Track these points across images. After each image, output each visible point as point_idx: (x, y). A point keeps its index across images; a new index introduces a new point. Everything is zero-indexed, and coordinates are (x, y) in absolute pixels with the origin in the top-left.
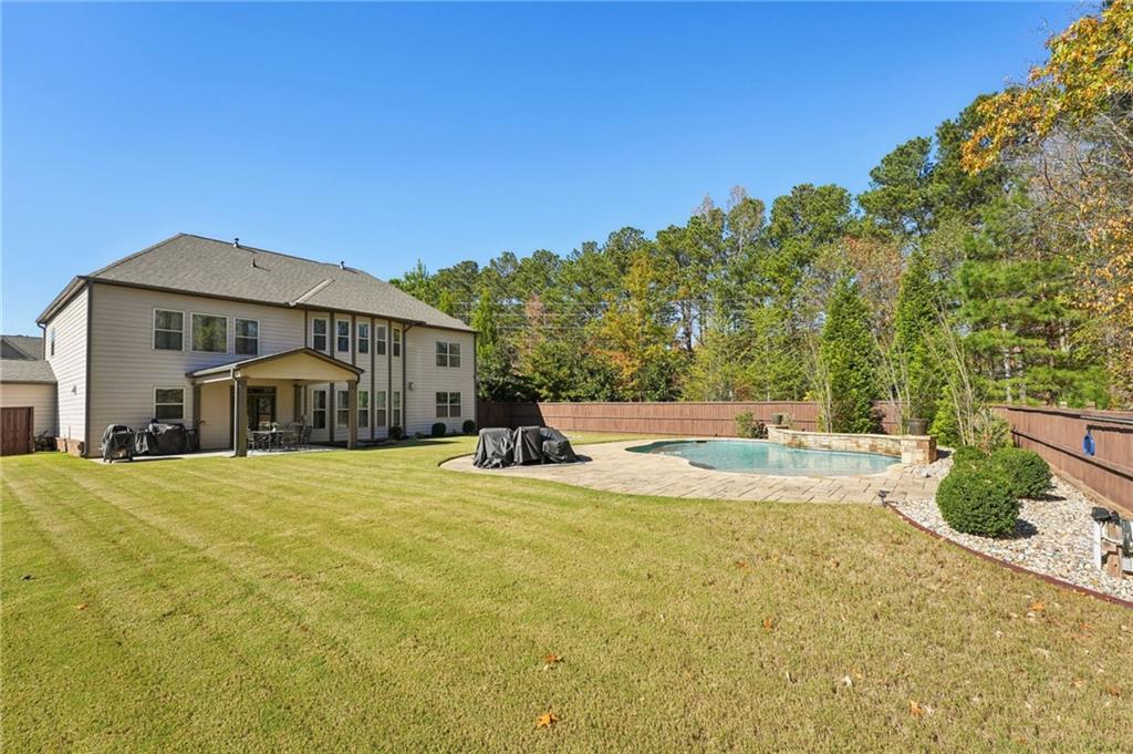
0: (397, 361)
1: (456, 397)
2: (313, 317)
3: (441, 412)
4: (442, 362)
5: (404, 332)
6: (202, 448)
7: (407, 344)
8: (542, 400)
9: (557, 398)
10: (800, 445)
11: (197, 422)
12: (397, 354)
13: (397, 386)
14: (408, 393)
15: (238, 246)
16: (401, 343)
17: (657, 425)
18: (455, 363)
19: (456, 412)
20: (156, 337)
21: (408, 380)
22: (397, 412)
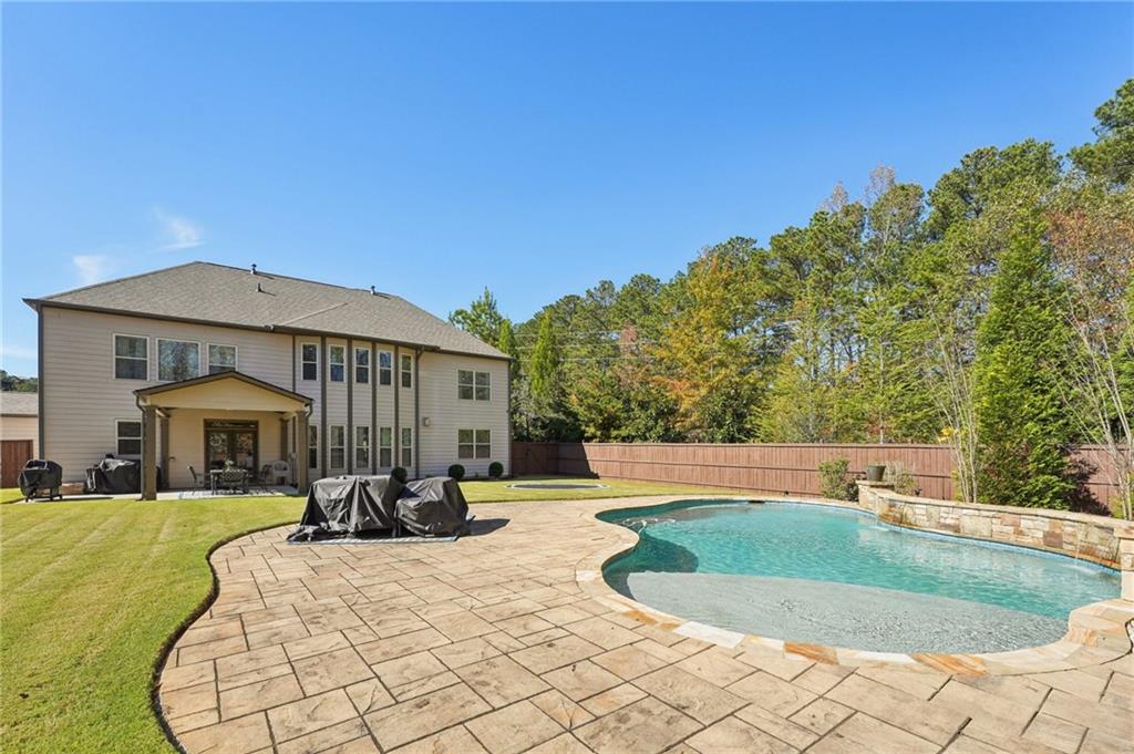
0: (407, 395)
1: (484, 435)
2: (301, 343)
3: (465, 451)
4: (466, 394)
5: (417, 358)
6: (171, 486)
7: (420, 373)
8: (589, 440)
9: (605, 438)
10: (901, 520)
11: (165, 459)
12: (407, 384)
13: (407, 421)
14: (422, 430)
15: (255, 273)
16: (412, 372)
17: (717, 474)
18: (483, 395)
19: (484, 451)
20: (117, 365)
21: (421, 415)
22: (407, 452)
